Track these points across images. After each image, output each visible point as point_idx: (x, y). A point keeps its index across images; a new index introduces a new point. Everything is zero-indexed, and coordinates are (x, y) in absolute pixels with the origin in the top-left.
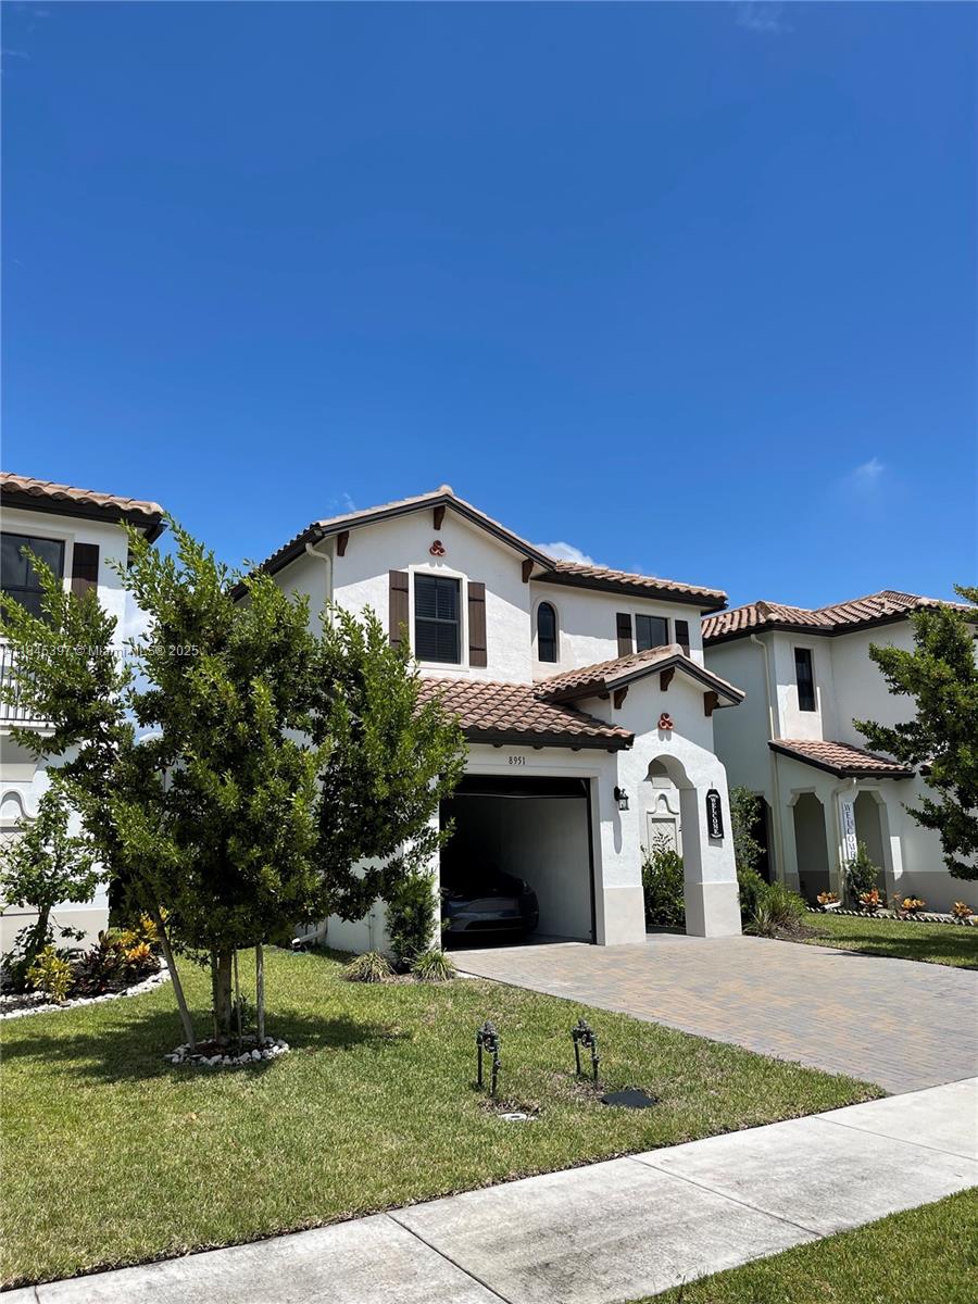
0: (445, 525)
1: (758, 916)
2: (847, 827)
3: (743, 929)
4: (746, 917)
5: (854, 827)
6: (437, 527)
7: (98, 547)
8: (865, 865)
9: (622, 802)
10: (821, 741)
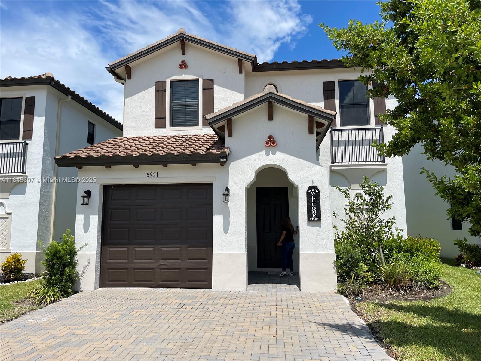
0: (188, 51)
6: (184, 53)
7: (35, 97)
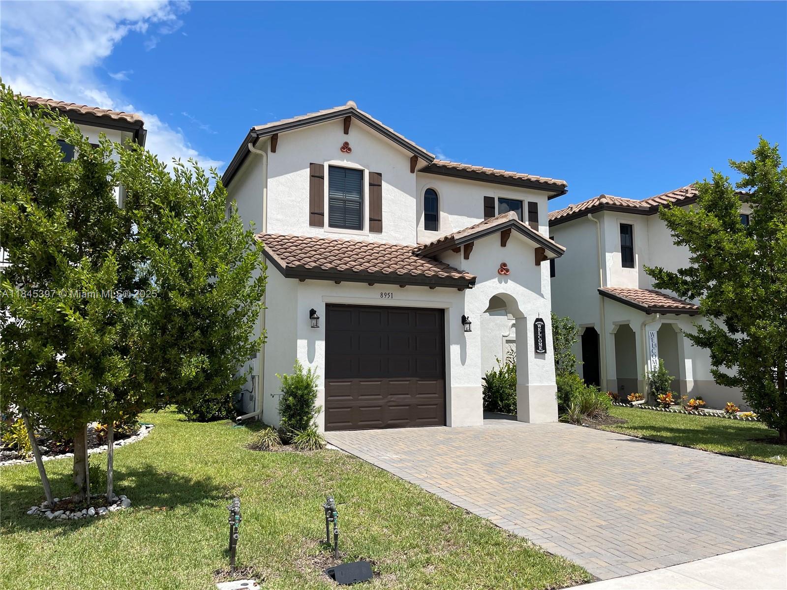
0: (352, 131)
1: (570, 409)
2: (651, 348)
3: (559, 417)
4: (562, 409)
5: (657, 349)
6: (346, 132)
8: (663, 375)
9: (467, 326)
10: (637, 288)
